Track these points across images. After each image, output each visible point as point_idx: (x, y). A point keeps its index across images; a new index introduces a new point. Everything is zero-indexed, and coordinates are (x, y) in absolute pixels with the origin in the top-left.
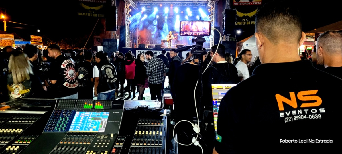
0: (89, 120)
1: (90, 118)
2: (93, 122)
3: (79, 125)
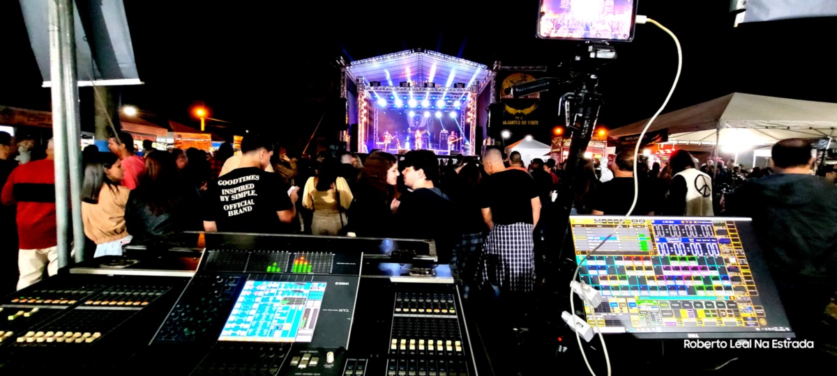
0: (276, 305)
1: (278, 298)
2: (285, 312)
3: (250, 319)
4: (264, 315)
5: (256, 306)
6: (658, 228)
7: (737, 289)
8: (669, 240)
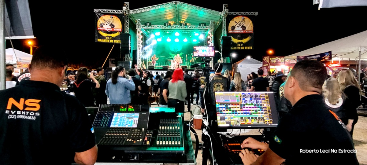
0: (125, 119)
1: (125, 117)
2: (128, 121)
3: (118, 122)
4: (122, 122)
5: (119, 119)
6: (243, 96)
7: (265, 113)
8: (246, 99)
